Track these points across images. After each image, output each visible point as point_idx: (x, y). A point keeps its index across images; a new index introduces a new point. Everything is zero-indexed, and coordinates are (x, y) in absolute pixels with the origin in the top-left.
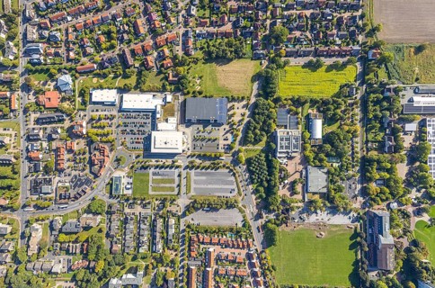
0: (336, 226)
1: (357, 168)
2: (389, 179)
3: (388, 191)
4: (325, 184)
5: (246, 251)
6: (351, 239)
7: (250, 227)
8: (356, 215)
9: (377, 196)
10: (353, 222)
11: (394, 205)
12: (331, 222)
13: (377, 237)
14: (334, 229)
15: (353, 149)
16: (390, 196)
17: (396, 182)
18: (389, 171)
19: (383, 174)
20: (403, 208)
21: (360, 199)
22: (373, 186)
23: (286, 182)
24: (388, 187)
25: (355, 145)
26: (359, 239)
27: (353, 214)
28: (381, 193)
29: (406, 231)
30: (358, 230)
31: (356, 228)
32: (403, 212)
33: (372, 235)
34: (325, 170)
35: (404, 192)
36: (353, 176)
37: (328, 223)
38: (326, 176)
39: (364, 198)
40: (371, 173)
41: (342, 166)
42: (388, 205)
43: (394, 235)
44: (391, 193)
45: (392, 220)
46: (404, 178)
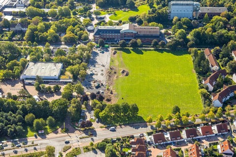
4: (51, 64)
7: (106, 141)
14: (117, 63)
20: (94, 24)
27: (98, 50)
31: (115, 49)
37: (107, 67)
38: (40, 63)
39: (79, 44)
40: (48, 36)
44: (74, 26)
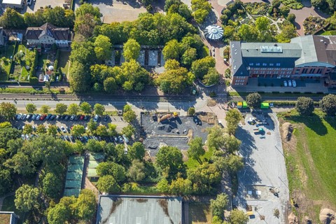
0: (291, 171)
1: (109, 109)
2: (142, 40)
3: (172, 44)
4: (153, 205)
6: (322, 131)
8: (249, 117)
9: (188, 67)
10: (270, 125)
11: (213, 31)
12: (283, 188)
13: (305, 71)
14: (304, 178)
15: (52, 119)
16: (186, 40)
17: (148, 26)
18: (118, 38)
19: (126, 52)
20: (218, 15)
21: (201, 104)
22: (163, 73)
24: (162, 42)
25: (39, 112)
26: (319, 112)
27: (247, 123)
28: (179, 58)
29: (277, 12)
30: (294, 112)
31: (288, 118)
32: (230, 16)
33: (301, 82)
34: (106, 203)
35: (176, 10)
36: (132, 120)
37: (285, 196)
38: (126, 203)
39: (198, 95)
40: (124, 79)
41: (97, 151)
42: (214, 43)
43: (291, 35)
44: (179, 37)
45: (250, 37)
46: (143, 10)
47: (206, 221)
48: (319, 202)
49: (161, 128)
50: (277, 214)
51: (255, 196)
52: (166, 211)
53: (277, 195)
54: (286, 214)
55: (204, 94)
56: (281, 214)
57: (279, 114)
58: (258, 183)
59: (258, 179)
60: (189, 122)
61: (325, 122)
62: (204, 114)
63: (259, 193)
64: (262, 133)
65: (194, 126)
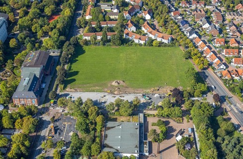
4: (109, 132)
5: (230, 69)
6: (74, 80)
10: (66, 95)
12: (102, 94)
21: (46, 117)
23: (179, 138)
34: (106, 150)
37: (106, 94)
38: (107, 142)
47: (117, 118)
48: (109, 85)
49: (60, 134)
50: (115, 97)
51: (105, 103)
52: (112, 127)
53: (105, 96)
54: (115, 94)
55: (40, 117)
56: (115, 96)
57: (60, 92)
58: (99, 101)
59: (97, 101)
60: (58, 124)
61: (69, 79)
62: (54, 117)
63: (103, 101)
64: (71, 97)
65: (60, 122)
